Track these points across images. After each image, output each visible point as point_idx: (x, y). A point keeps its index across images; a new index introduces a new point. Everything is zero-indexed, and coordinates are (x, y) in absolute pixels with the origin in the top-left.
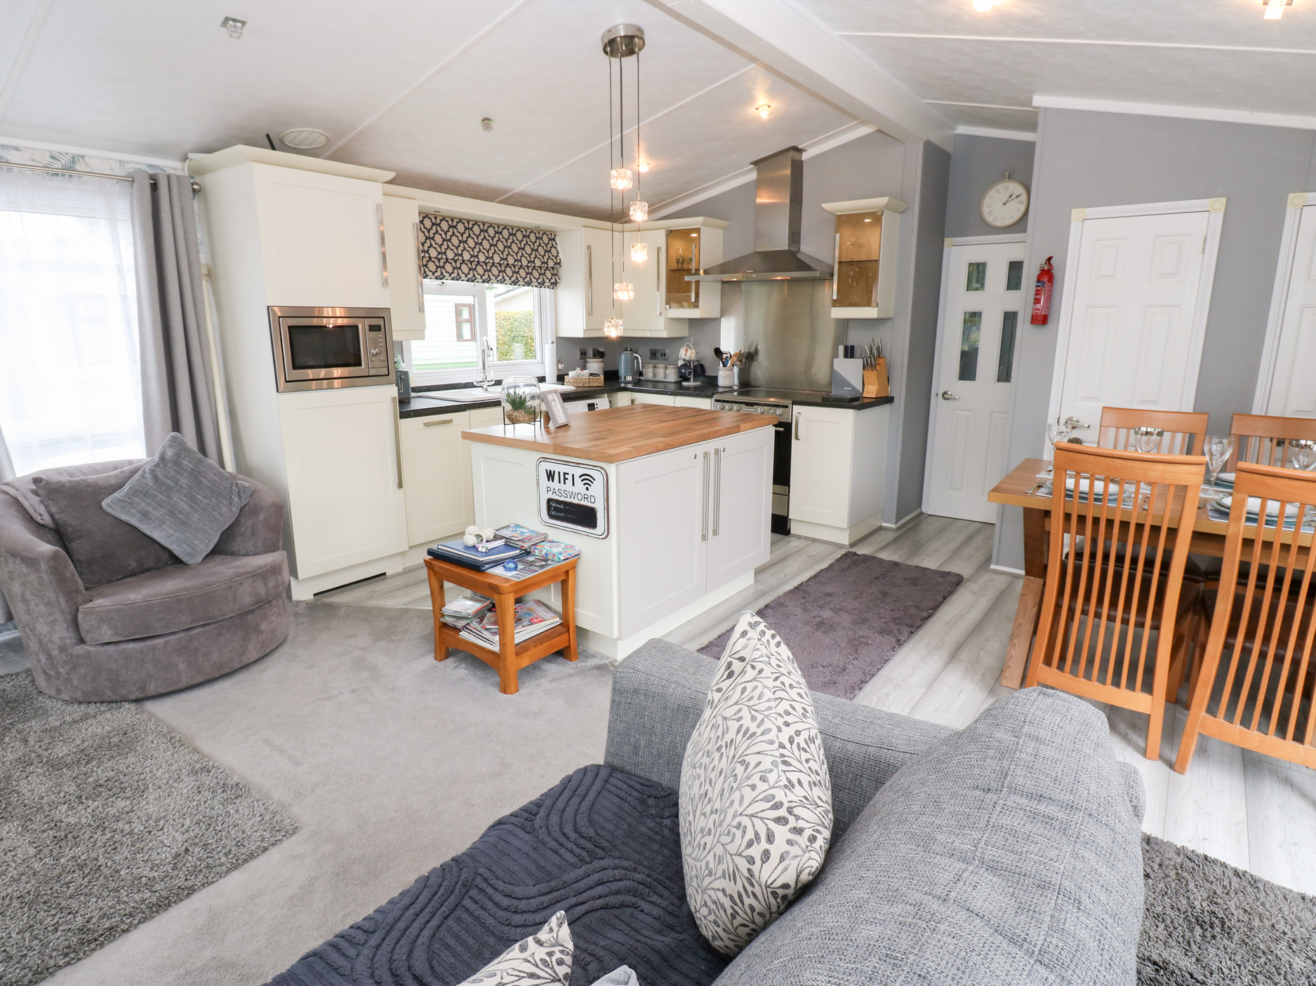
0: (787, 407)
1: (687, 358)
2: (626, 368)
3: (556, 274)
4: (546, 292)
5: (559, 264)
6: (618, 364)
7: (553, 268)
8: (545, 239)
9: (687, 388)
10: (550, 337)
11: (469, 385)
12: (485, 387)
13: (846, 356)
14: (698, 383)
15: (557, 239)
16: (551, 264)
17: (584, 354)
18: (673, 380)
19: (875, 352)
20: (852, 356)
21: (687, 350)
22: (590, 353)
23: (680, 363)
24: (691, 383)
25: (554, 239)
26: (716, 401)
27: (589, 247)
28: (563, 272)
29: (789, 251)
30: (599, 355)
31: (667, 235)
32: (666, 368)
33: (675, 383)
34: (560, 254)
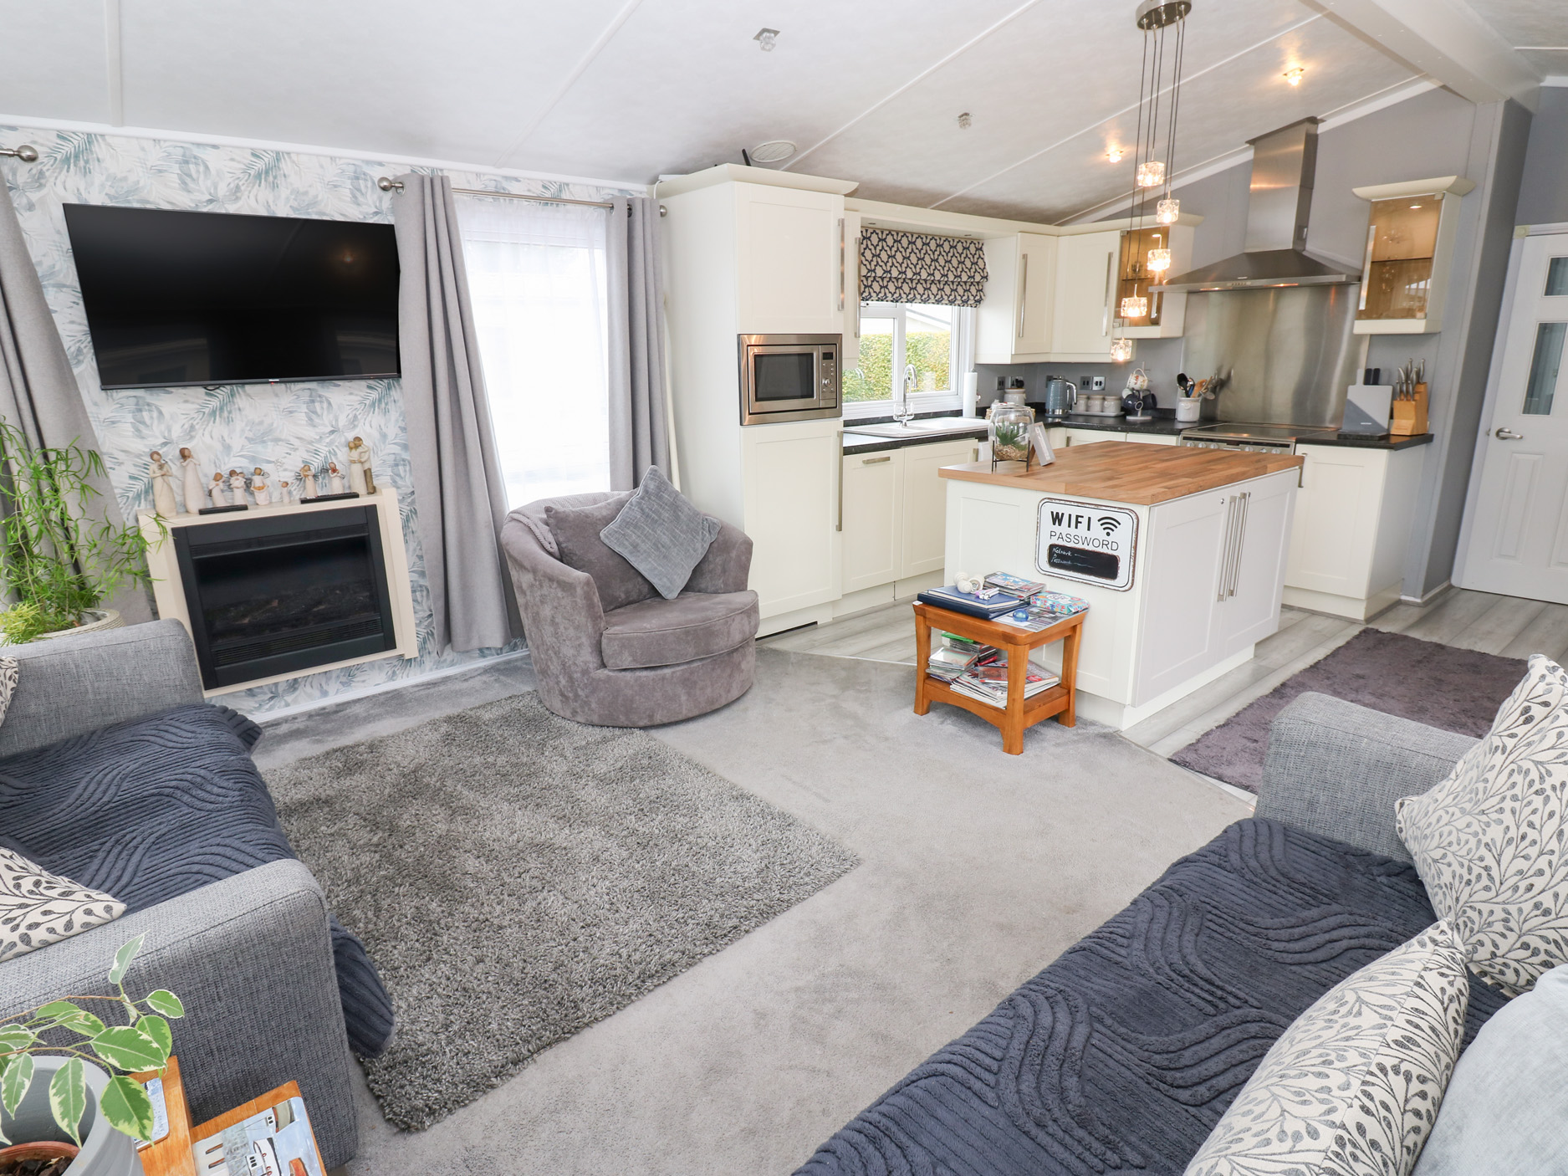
0: (1288, 446)
1: (1137, 387)
2: (1055, 400)
3: (981, 290)
4: (967, 310)
5: (986, 277)
6: (1046, 395)
7: (978, 283)
8: (972, 249)
9: (1134, 423)
10: (968, 364)
11: (890, 420)
12: (904, 421)
13: (1367, 382)
14: (1148, 418)
15: (984, 248)
16: (978, 278)
17: (1002, 383)
18: (1113, 414)
19: (1414, 376)
20: (1376, 382)
21: (1137, 378)
22: (1009, 383)
23: (1125, 393)
24: (1139, 418)
25: (981, 249)
26: (1185, 438)
27: (1025, 257)
28: (988, 287)
29: (1293, 251)
30: (1019, 384)
31: (1123, 237)
32: (1104, 399)
33: (1115, 417)
34: (987, 266)
